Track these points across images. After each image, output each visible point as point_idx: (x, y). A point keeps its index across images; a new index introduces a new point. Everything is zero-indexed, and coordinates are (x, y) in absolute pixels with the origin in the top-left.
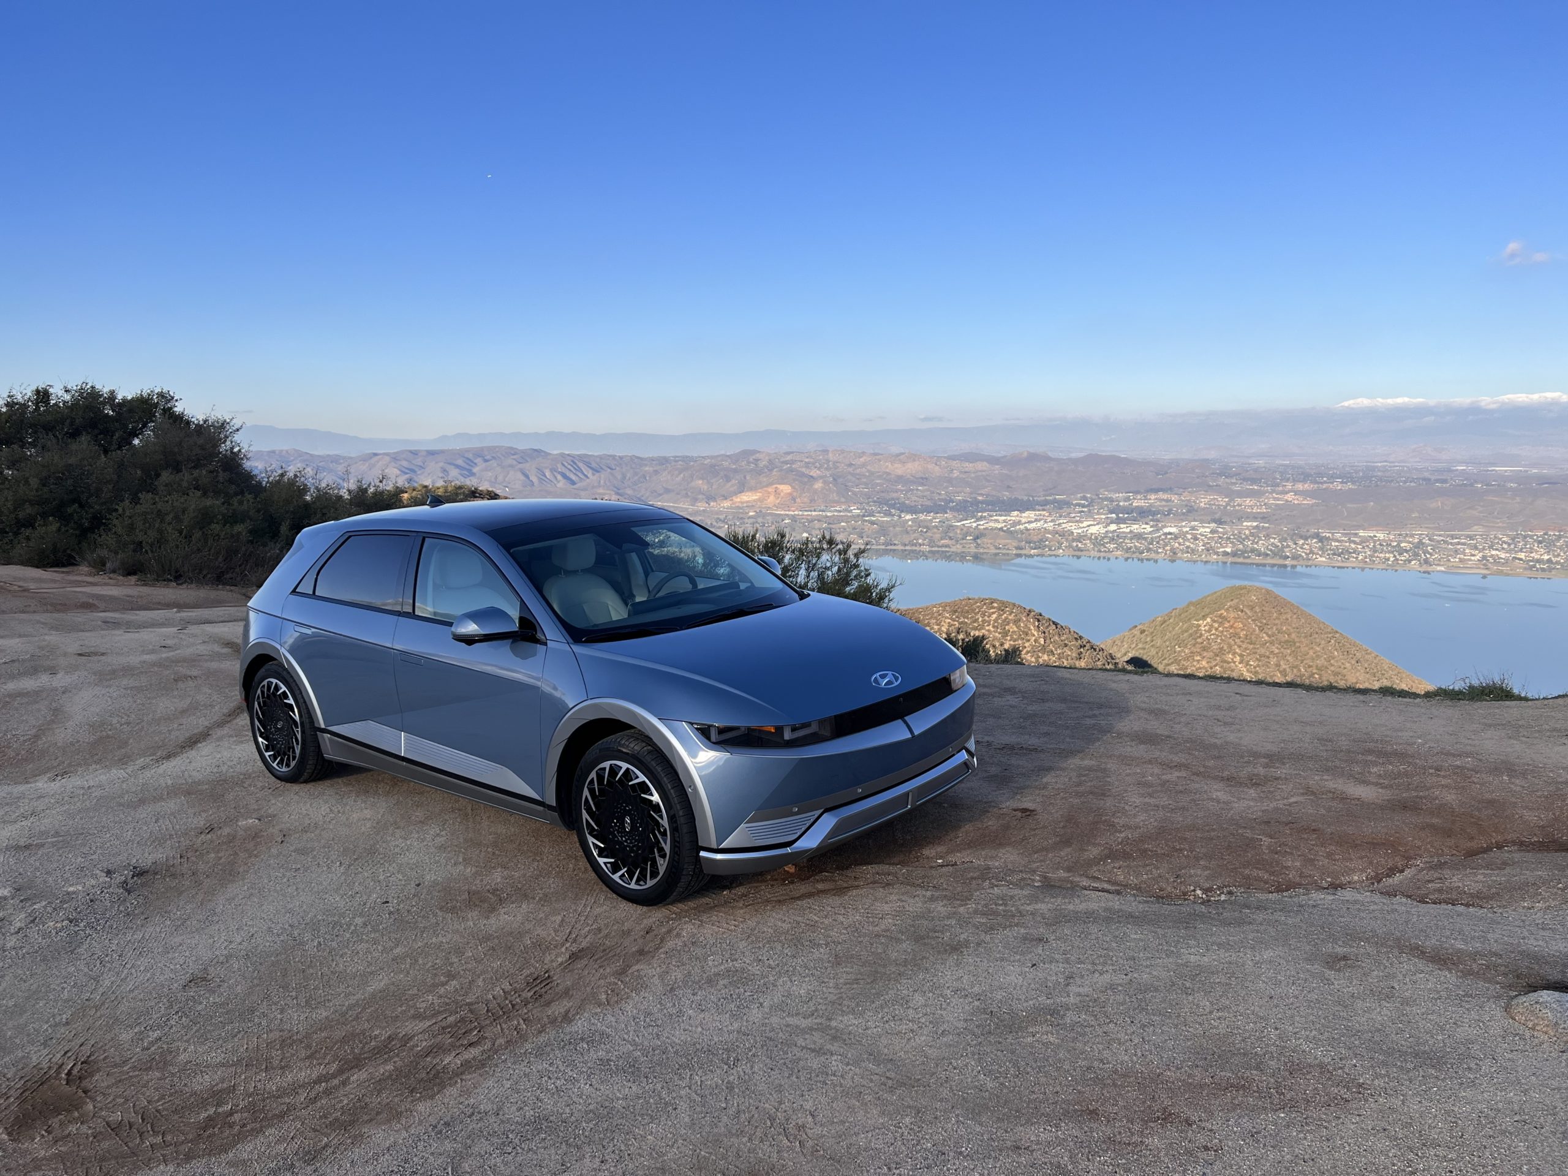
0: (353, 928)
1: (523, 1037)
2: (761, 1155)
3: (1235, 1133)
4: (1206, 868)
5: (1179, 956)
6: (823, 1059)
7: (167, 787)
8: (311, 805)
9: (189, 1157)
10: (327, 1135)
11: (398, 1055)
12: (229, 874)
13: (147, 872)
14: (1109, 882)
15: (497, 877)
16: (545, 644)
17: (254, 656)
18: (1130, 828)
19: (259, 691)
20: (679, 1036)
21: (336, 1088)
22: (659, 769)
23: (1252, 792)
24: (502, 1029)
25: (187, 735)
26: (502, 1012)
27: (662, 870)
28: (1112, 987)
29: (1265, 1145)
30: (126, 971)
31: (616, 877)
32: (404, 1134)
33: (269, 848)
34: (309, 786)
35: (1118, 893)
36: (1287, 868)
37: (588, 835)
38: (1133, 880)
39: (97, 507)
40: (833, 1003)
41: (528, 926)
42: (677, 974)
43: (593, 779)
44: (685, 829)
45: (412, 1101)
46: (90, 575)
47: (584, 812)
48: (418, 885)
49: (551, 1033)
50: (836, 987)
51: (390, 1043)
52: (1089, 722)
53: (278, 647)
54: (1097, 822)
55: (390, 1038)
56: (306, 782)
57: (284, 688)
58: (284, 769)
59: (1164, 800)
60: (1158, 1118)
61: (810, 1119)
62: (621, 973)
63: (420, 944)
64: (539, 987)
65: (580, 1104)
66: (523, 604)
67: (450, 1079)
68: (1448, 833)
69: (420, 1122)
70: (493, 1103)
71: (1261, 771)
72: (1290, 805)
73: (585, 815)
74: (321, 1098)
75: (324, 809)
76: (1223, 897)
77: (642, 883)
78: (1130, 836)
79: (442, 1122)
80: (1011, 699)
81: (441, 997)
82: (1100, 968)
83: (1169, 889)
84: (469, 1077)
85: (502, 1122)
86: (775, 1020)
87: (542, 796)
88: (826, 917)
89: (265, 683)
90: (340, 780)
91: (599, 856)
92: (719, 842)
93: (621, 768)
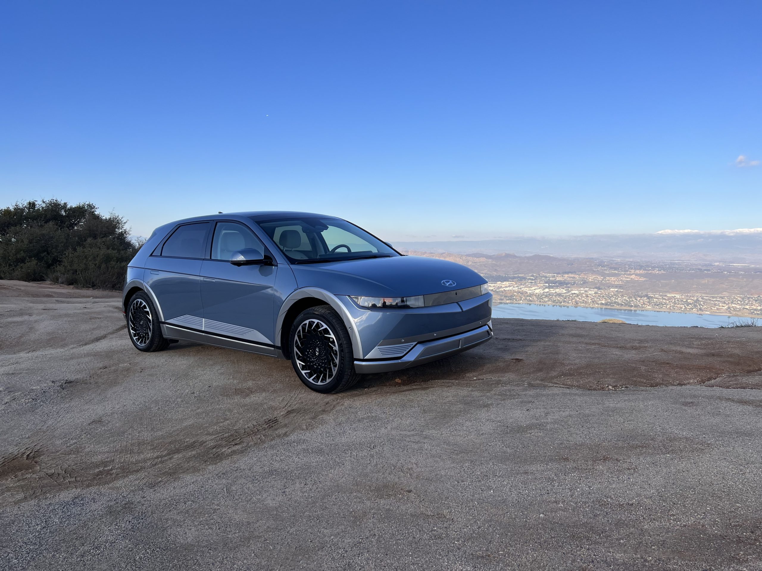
0: (176, 402)
1: (263, 442)
2: (389, 479)
3: (643, 463)
4: (613, 378)
5: (604, 404)
6: (419, 445)
7: (84, 353)
8: (156, 359)
9: (88, 486)
10: (161, 478)
11: (198, 448)
12: (114, 383)
13: (73, 382)
14: (563, 384)
15: (250, 383)
16: (277, 266)
17: (131, 288)
18: (572, 364)
19: (132, 307)
20: (344, 440)
21: (166, 460)
22: (334, 321)
23: (634, 352)
24: (252, 439)
25: (95, 337)
26: (254, 432)
27: (334, 373)
28: (570, 416)
29: (660, 467)
30: (60, 419)
31: (311, 380)
32: (201, 477)
33: (135, 374)
34: (155, 353)
35: (568, 388)
36: (655, 378)
37: (296, 360)
38: (575, 383)
39: (56, 254)
40: (423, 426)
41: (265, 401)
42: (342, 419)
43: (300, 330)
44: (346, 350)
45: (206, 465)
46: (51, 284)
47: (295, 348)
48: (210, 387)
49: (278, 441)
50: (425, 420)
51: (194, 444)
52: (547, 331)
53: (142, 282)
54: (555, 363)
55: (194, 442)
56: (154, 351)
57: (144, 303)
59: (589, 355)
60: (601, 460)
61: (415, 465)
62: (314, 418)
63: (210, 408)
64: (271, 423)
65: (293, 465)
66: (266, 249)
67: (225, 457)
68: (738, 364)
69: (210, 473)
70: (248, 466)
71: (638, 345)
72: (653, 355)
73: (295, 349)
74: (158, 464)
75: (163, 360)
76: (623, 389)
77: (324, 381)
78: (572, 367)
79: (221, 473)
80: (507, 326)
81: (221, 427)
82: (563, 410)
83: (595, 387)
84: (235, 456)
85: (252, 472)
86: (394, 432)
87: (274, 342)
88: (418, 397)
89: (135, 302)
90: (171, 351)
91: (302, 370)
92: (364, 356)
93: (314, 322)
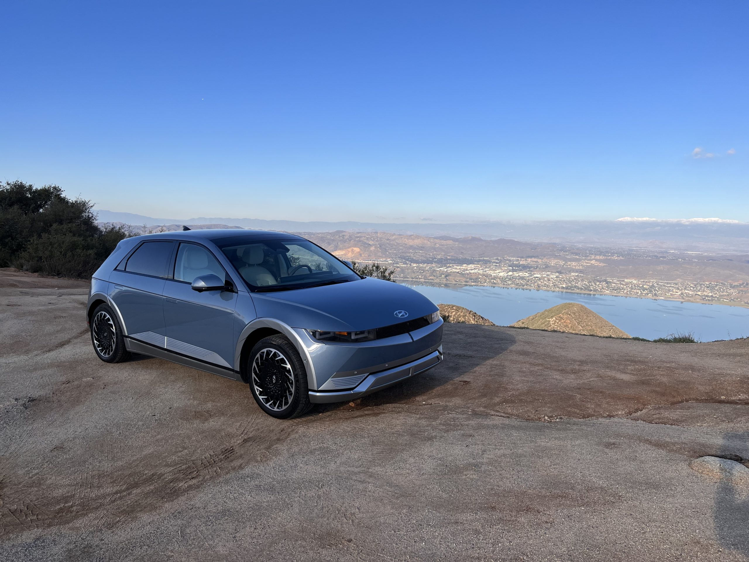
0: (137, 426)
1: (219, 475)
2: (333, 526)
3: (560, 516)
4: (549, 407)
5: (536, 443)
6: (364, 485)
7: (48, 363)
8: (119, 373)
9: (49, 526)
10: (119, 517)
11: (156, 482)
12: (76, 401)
13: (36, 400)
14: (504, 413)
15: (209, 405)
16: (237, 293)
17: (95, 300)
18: (514, 390)
19: (96, 318)
20: (295, 475)
21: (125, 496)
22: (290, 352)
23: (573, 376)
24: (208, 472)
25: (59, 341)
26: (210, 464)
27: (290, 401)
28: (504, 455)
29: (574, 521)
30: (22, 444)
31: (267, 405)
32: (158, 517)
33: (97, 391)
34: (119, 364)
35: (508, 417)
36: (588, 408)
37: (254, 385)
38: (515, 412)
39: (20, 240)
40: (370, 461)
41: (223, 427)
42: (296, 449)
43: (258, 357)
44: (301, 381)
45: (163, 502)
46: (15, 271)
47: (253, 373)
48: (170, 408)
49: (233, 474)
50: (372, 454)
51: (153, 476)
52: (496, 346)
53: (106, 296)
54: (499, 387)
55: (153, 475)
56: (117, 362)
57: (108, 316)
58: (107, 356)
59: (532, 379)
60: (524, 510)
61: (357, 510)
62: (268, 448)
63: (170, 434)
64: (228, 453)
65: (245, 504)
66: (227, 274)
67: (182, 493)
68: (663, 394)
69: (166, 512)
70: (202, 504)
71: (577, 367)
72: (590, 381)
73: (253, 375)
74: (117, 500)
75: (126, 374)
76: (558, 420)
77: (280, 408)
78: (514, 393)
79: (177, 512)
80: (461, 336)
81: (179, 457)
82: (498, 447)
83: (532, 416)
84: (191, 492)
85: (207, 512)
86: (342, 469)
87: (233, 366)
88: (369, 425)
89: (99, 314)
90: (134, 362)
91: (260, 395)
92: (319, 387)
93: (272, 351)
